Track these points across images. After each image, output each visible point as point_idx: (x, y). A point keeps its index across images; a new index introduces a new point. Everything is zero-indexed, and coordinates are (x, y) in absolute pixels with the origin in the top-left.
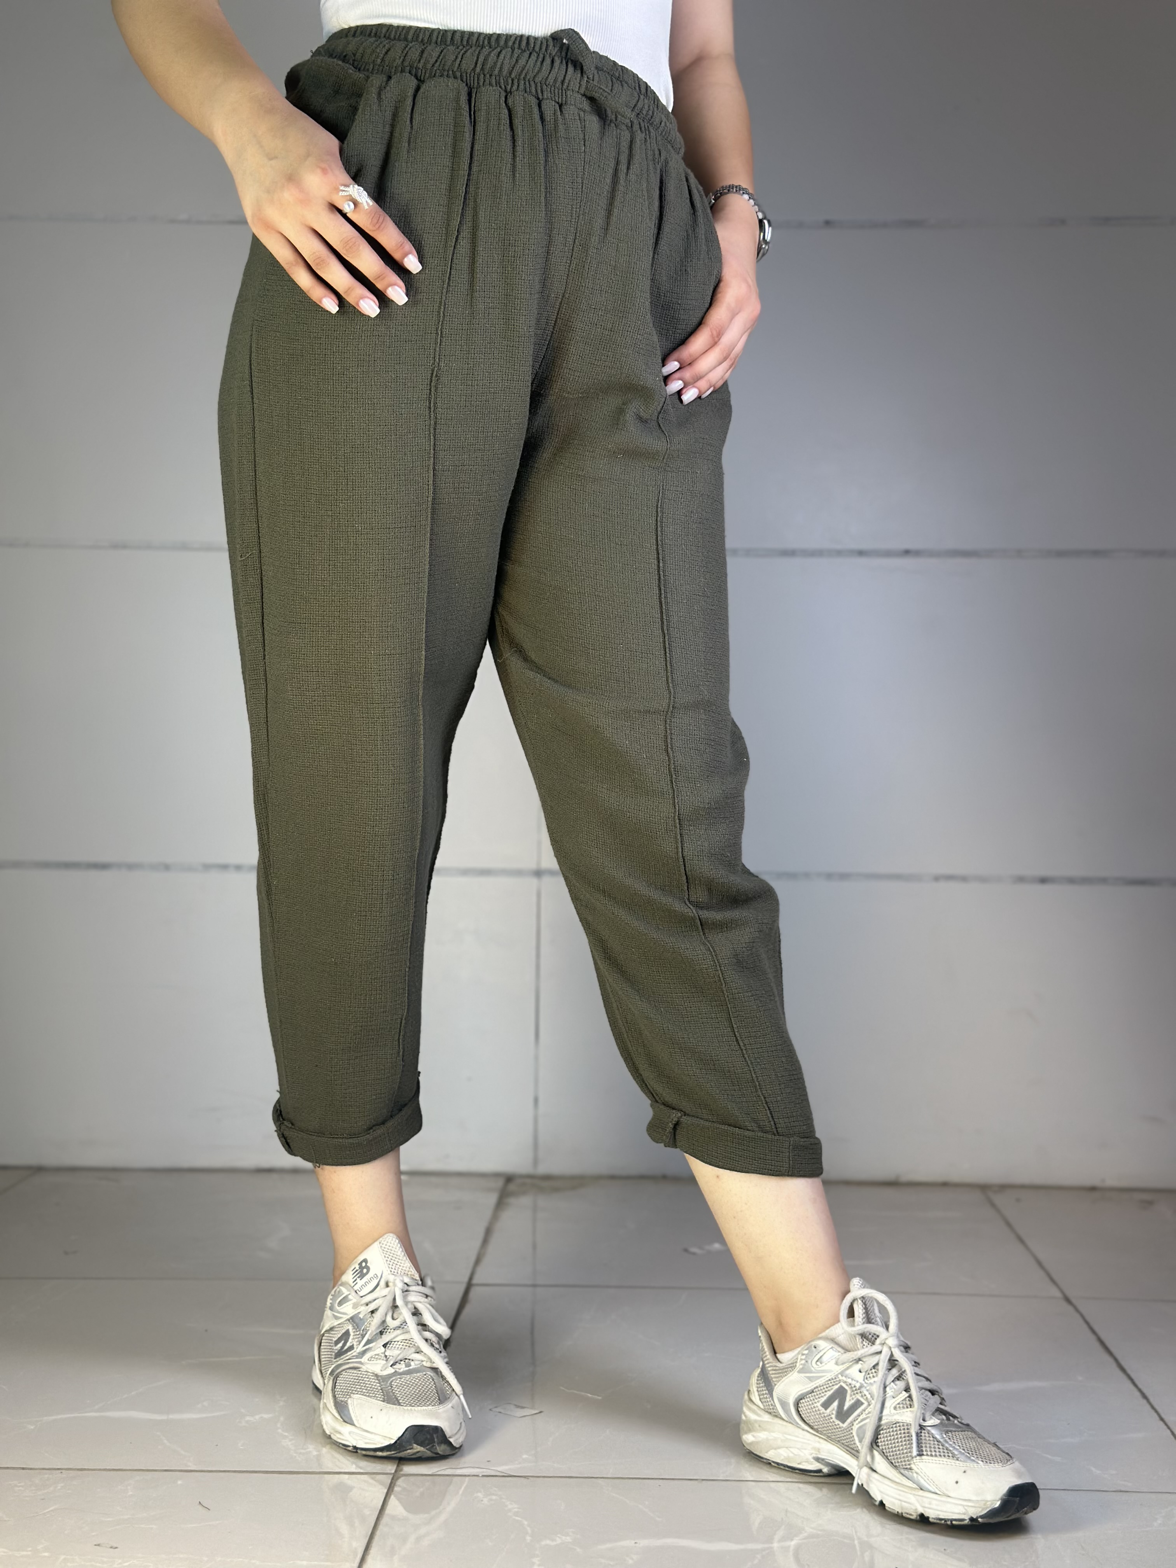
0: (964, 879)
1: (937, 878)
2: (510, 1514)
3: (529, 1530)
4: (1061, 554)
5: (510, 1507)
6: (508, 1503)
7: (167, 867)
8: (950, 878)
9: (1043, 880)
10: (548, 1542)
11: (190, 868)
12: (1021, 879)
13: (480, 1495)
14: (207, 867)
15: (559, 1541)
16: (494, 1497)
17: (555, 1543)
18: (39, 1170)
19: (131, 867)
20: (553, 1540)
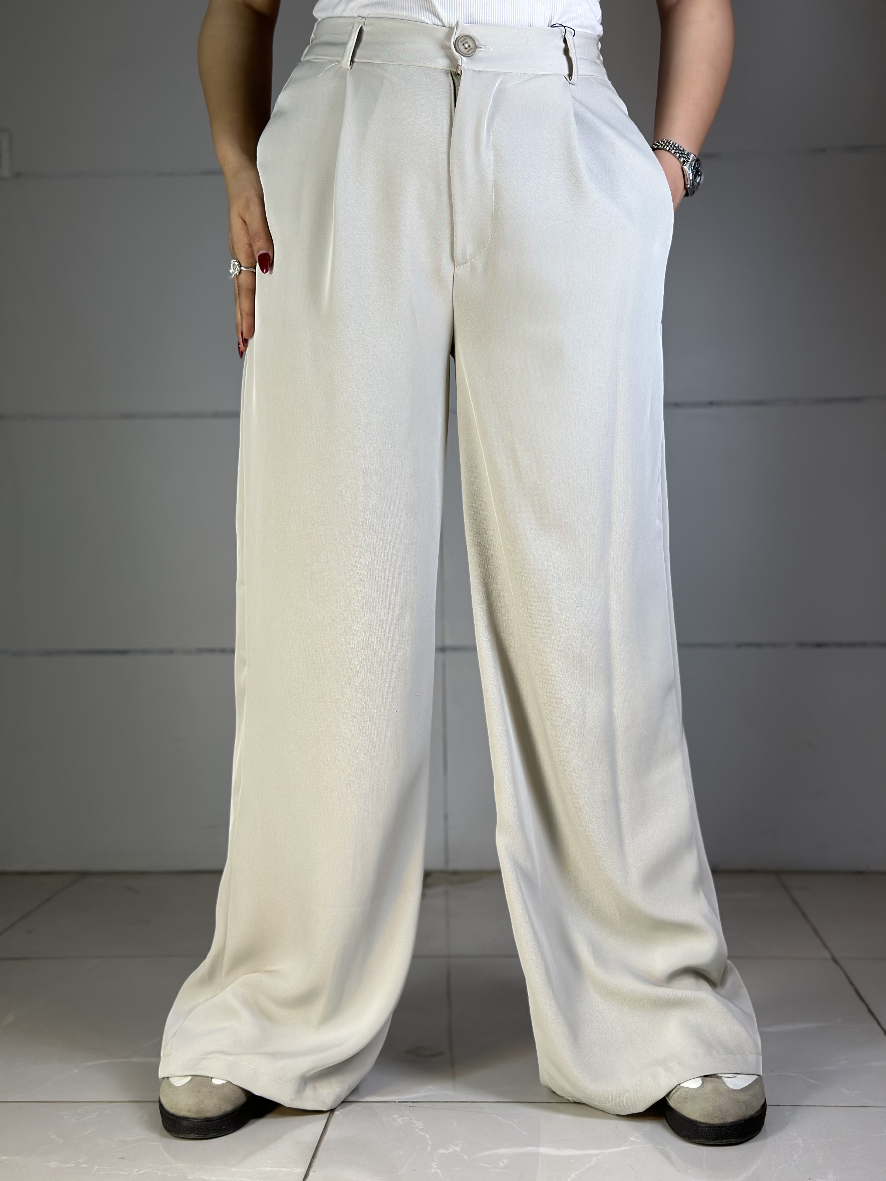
0: (759, 645)
1: (739, 646)
2: (417, 1130)
3: (430, 1143)
4: (827, 401)
5: (417, 1125)
6: (416, 1122)
7: (171, 652)
8: (749, 645)
9: (819, 645)
10: (444, 1151)
11: (187, 652)
12: (802, 645)
13: (395, 1116)
14: (200, 651)
15: (451, 1150)
16: (406, 1118)
17: (448, 1152)
18: (85, 874)
19: (144, 652)
20: (447, 1149)
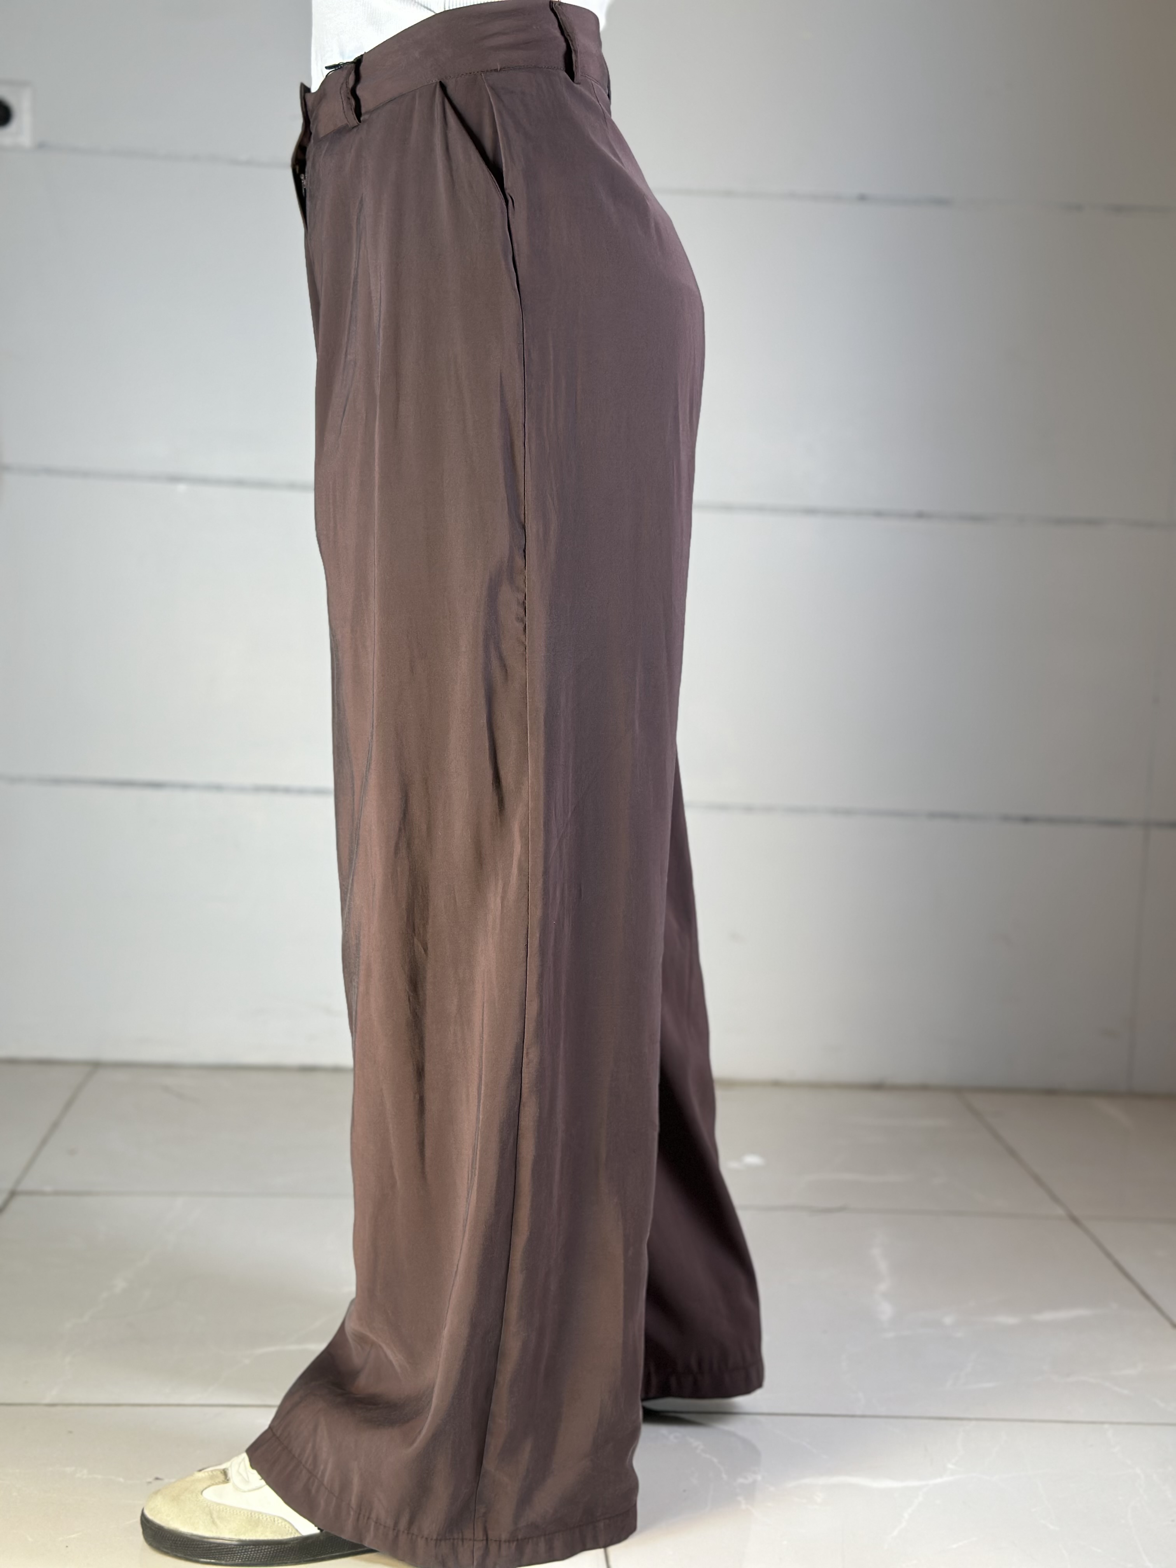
1: (932, 815)
6: (692, 1440)
7: (218, 788)
9: (1026, 820)
11: (241, 789)
12: (1006, 818)
14: (258, 789)
19: (186, 787)
